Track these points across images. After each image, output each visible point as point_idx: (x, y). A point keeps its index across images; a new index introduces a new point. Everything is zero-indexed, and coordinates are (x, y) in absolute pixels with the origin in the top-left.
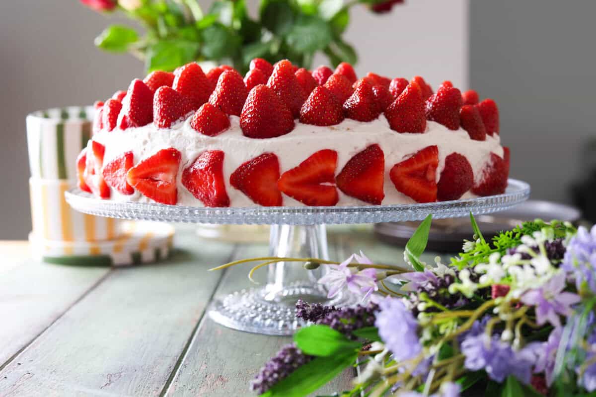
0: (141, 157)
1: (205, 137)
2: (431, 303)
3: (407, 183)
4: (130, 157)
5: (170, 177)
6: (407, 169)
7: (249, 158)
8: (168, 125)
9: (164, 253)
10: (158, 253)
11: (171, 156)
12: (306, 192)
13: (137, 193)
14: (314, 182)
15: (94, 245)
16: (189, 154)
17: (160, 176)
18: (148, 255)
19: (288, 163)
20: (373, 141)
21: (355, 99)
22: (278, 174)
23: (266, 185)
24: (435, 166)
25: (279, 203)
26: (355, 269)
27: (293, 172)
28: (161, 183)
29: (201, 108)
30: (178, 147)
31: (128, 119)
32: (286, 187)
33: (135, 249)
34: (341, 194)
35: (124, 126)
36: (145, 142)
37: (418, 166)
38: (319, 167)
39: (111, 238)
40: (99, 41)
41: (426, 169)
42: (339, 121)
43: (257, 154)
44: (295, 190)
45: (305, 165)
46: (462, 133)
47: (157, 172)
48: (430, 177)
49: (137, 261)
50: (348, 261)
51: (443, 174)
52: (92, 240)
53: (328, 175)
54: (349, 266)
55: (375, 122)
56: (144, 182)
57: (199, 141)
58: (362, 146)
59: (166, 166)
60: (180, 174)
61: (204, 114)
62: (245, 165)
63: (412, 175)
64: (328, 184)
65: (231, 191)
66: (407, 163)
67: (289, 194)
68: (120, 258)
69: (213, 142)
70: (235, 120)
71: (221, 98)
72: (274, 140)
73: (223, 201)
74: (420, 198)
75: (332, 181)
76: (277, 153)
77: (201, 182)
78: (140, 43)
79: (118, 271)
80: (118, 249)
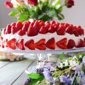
0: (9, 40)
1: (20, 36)
2: (57, 69)
3: (60, 45)
4: (7, 40)
5: (14, 44)
6: (60, 43)
7: (28, 40)
8: (14, 34)
9: (21, 58)
10: (20, 59)
11: (14, 40)
12: (39, 47)
13: (8, 47)
14: (41, 45)
15: (7, 57)
16: (17, 39)
17: (12, 44)
18: (18, 59)
19: (36, 41)
20: (53, 37)
21: (50, 28)
22: (34, 44)
23: (31, 46)
24: (66, 42)
25: (34, 49)
26: (46, 62)
27: (37, 43)
28: (12, 45)
29: (20, 30)
30: (15, 38)
31: (7, 33)
32: (35, 46)
33: (15, 58)
34: (46, 48)
35: (6, 34)
36: (10, 37)
37: (62, 42)
38: (42, 42)
39: (10, 56)
40: (9, 14)
41: (64, 43)
42: (47, 33)
43: (30, 39)
44: (37, 47)
45: (39, 42)
46: (73, 35)
47: (11, 43)
48: (65, 44)
49: (15, 60)
50: (45, 61)
51: (68, 43)
52: (6, 56)
53: (44, 44)
54: (45, 62)
55: (54, 33)
56: (9, 45)
57: (19, 37)
58: (50, 38)
59: (13, 42)
60: (16, 43)
61: (20, 32)
62: (28, 42)
63: (61, 44)
64: (44, 46)
65: (25, 47)
66: (60, 41)
67: (36, 48)
68: (12, 59)
69: (22, 37)
70: (26, 33)
71: (24, 28)
72: (33, 37)
73: (23, 49)
74: (63, 48)
75: (44, 45)
76: (34, 40)
77: (19, 45)
78: (18, 15)
79: (11, 62)
80: (11, 58)
